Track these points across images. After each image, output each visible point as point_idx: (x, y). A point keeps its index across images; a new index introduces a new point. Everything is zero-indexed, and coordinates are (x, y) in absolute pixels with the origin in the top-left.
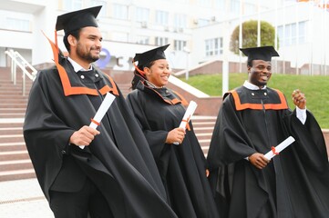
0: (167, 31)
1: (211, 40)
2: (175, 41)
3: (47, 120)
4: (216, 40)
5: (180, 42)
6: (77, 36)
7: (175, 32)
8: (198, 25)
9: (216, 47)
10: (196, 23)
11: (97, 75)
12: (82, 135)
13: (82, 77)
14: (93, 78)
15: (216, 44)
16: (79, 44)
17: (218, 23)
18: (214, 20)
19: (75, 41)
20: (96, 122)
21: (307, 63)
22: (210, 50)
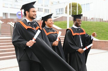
0: (42, 6)
1: (58, 9)
2: (45, 10)
3: (19, 38)
4: (60, 9)
5: (47, 10)
6: (29, 11)
7: (45, 6)
8: (53, 4)
9: (60, 12)
10: (52, 3)
11: (34, 23)
12: (29, 43)
13: (30, 24)
14: (33, 24)
15: (60, 10)
16: (29, 14)
17: (60, 3)
18: (59, 2)
19: (28, 13)
20: (34, 39)
21: (92, 17)
22: (57, 13)
